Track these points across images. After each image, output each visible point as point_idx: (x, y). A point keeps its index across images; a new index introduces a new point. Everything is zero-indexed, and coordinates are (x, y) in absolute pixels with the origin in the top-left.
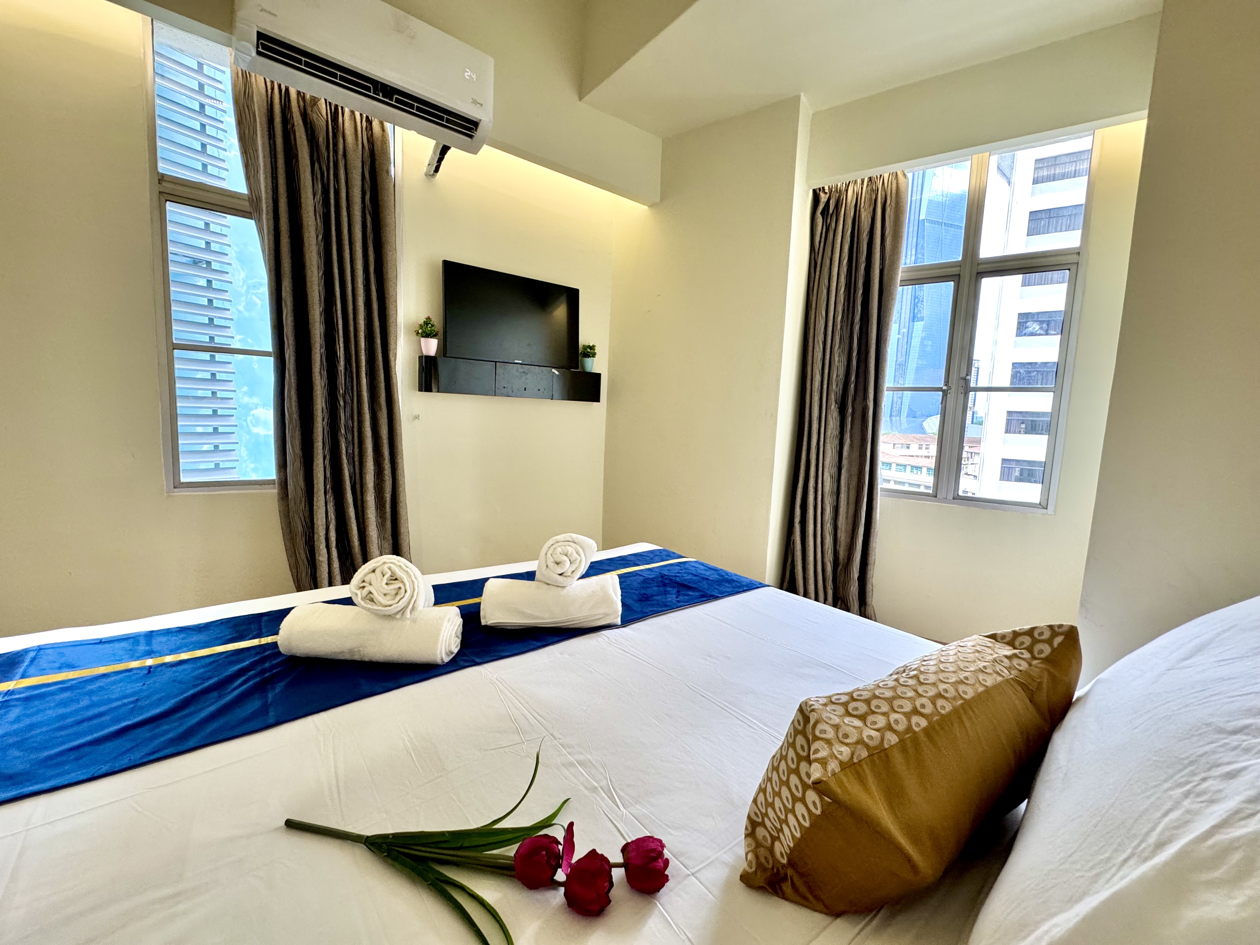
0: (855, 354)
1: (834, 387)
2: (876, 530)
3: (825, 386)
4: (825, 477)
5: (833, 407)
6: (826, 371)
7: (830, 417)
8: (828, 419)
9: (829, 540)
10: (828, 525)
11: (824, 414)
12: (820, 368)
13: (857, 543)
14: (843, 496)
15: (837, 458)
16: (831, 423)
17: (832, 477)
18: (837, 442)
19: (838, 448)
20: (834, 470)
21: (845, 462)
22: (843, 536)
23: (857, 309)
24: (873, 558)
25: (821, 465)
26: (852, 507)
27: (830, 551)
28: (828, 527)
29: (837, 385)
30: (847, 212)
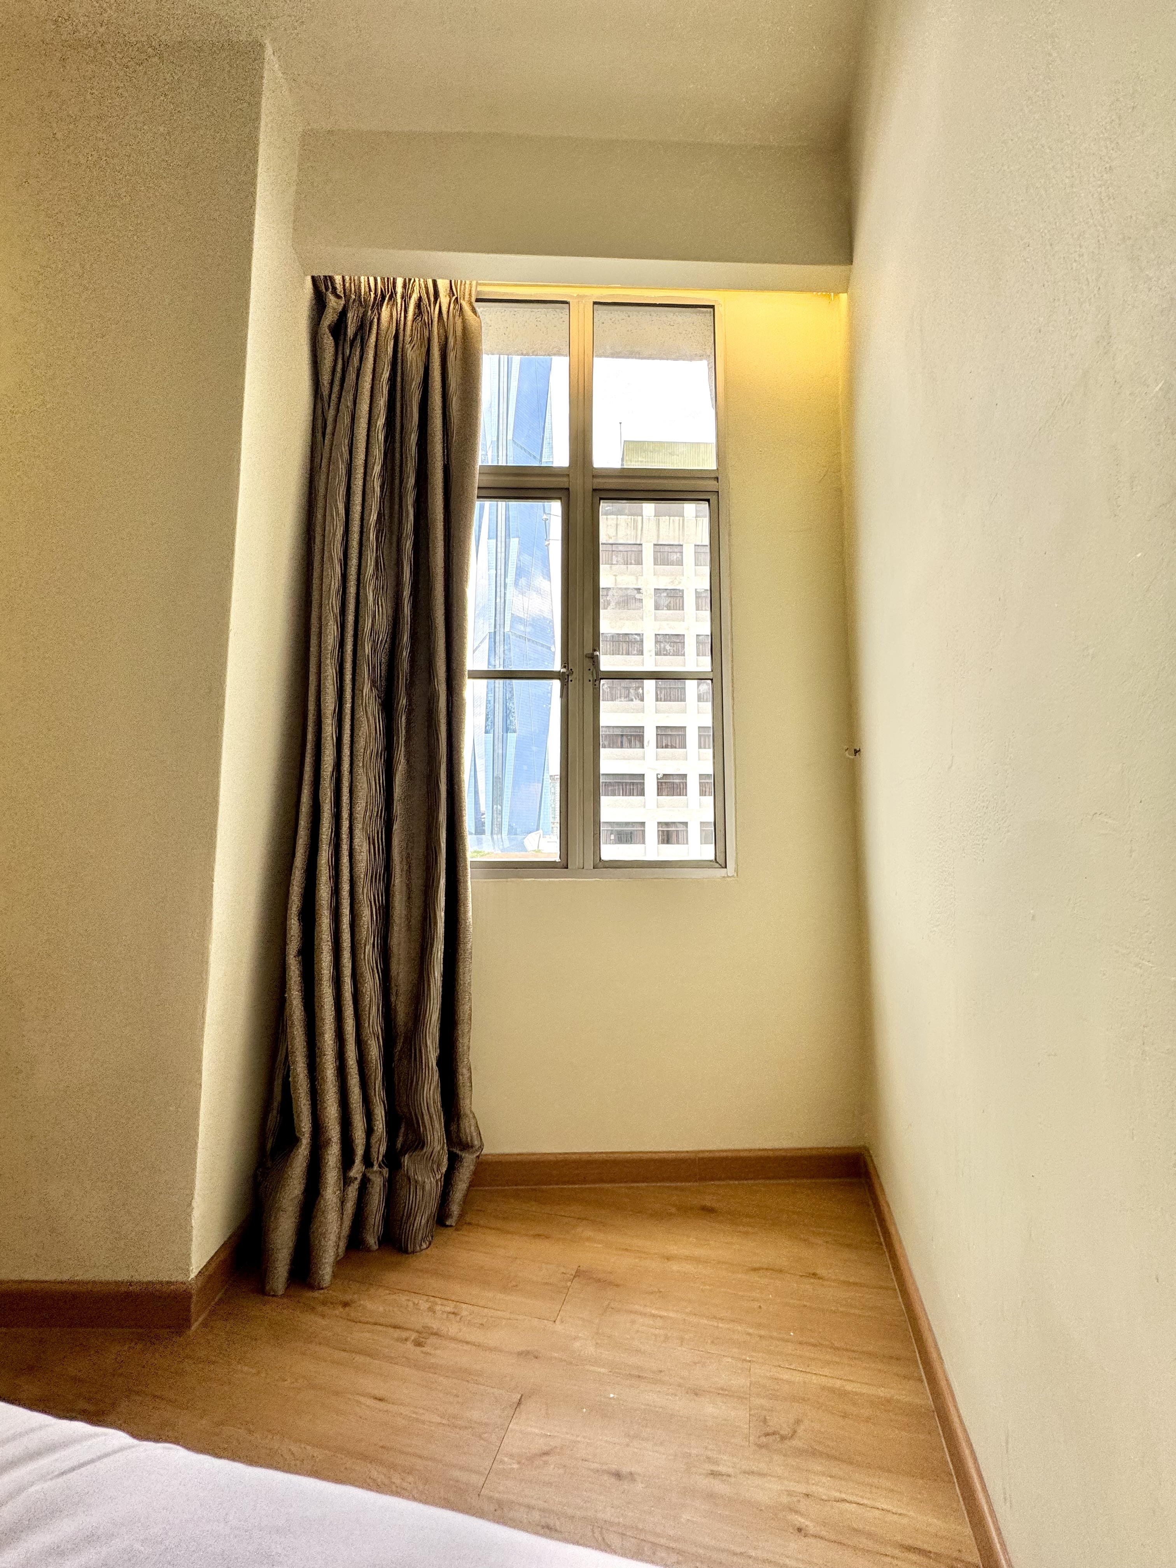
0: (406, 593)
1: (368, 649)
2: (469, 946)
3: (349, 647)
4: (356, 841)
5: (366, 690)
6: (351, 618)
7: (360, 714)
8: (357, 716)
9: (371, 985)
10: (369, 948)
11: (348, 706)
12: (337, 610)
13: (432, 981)
14: (398, 881)
15: (380, 800)
16: (365, 725)
17: (371, 841)
18: (379, 765)
19: (383, 778)
20: (378, 825)
21: (398, 808)
22: (401, 970)
23: (407, 511)
24: (467, 1007)
25: (345, 814)
26: (418, 901)
27: (374, 1009)
28: (369, 953)
29: (374, 650)
30: (381, 343)
